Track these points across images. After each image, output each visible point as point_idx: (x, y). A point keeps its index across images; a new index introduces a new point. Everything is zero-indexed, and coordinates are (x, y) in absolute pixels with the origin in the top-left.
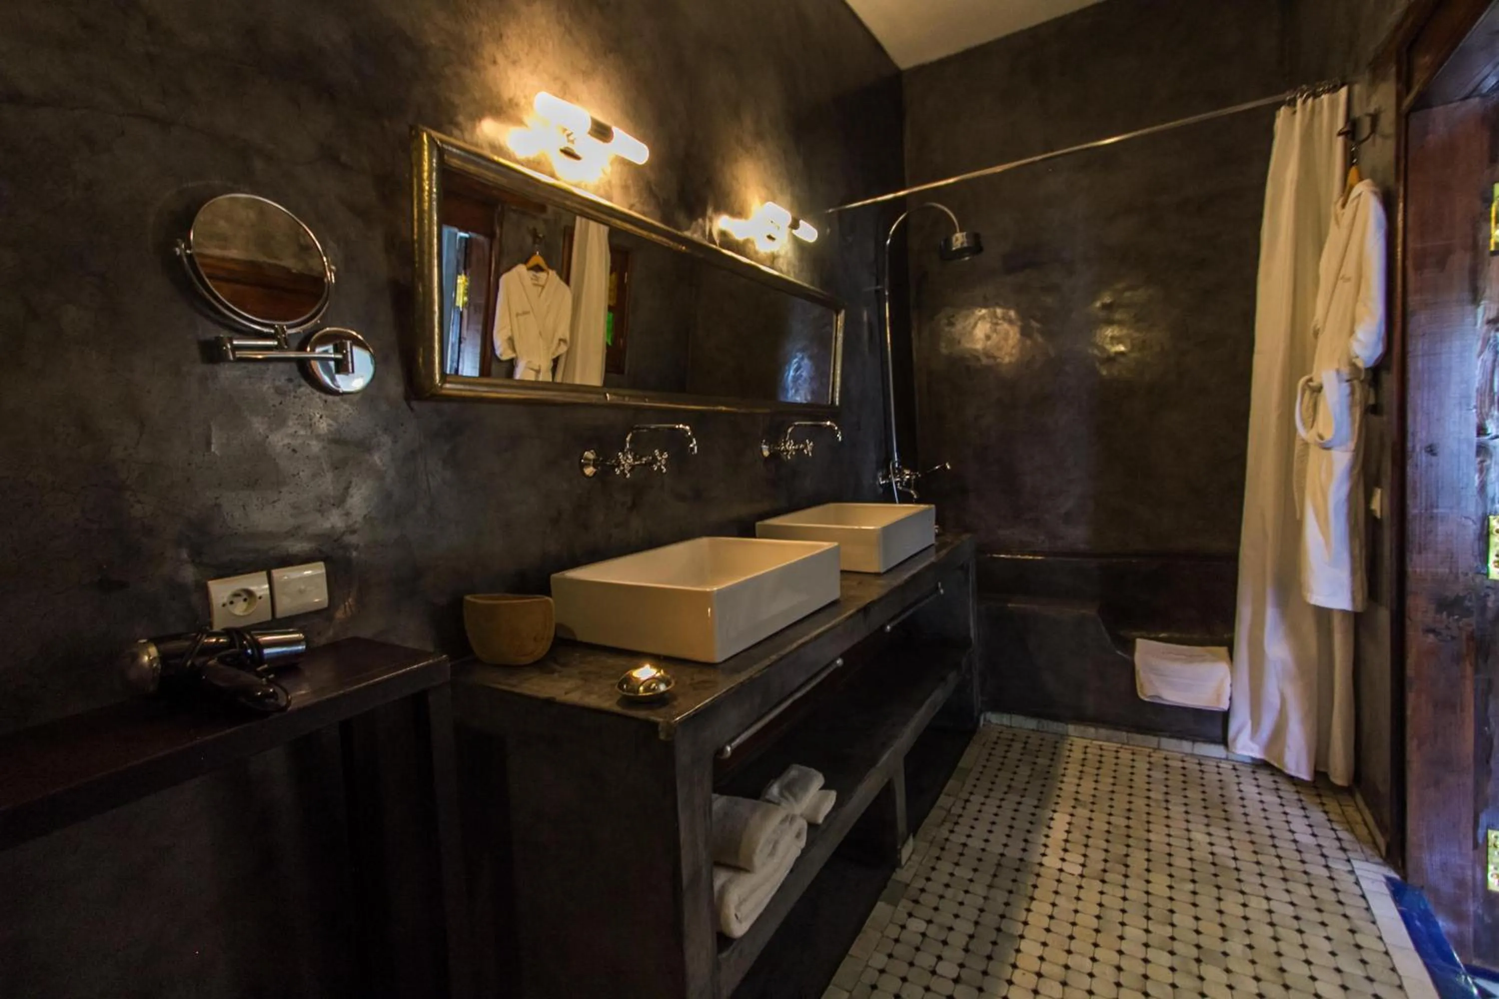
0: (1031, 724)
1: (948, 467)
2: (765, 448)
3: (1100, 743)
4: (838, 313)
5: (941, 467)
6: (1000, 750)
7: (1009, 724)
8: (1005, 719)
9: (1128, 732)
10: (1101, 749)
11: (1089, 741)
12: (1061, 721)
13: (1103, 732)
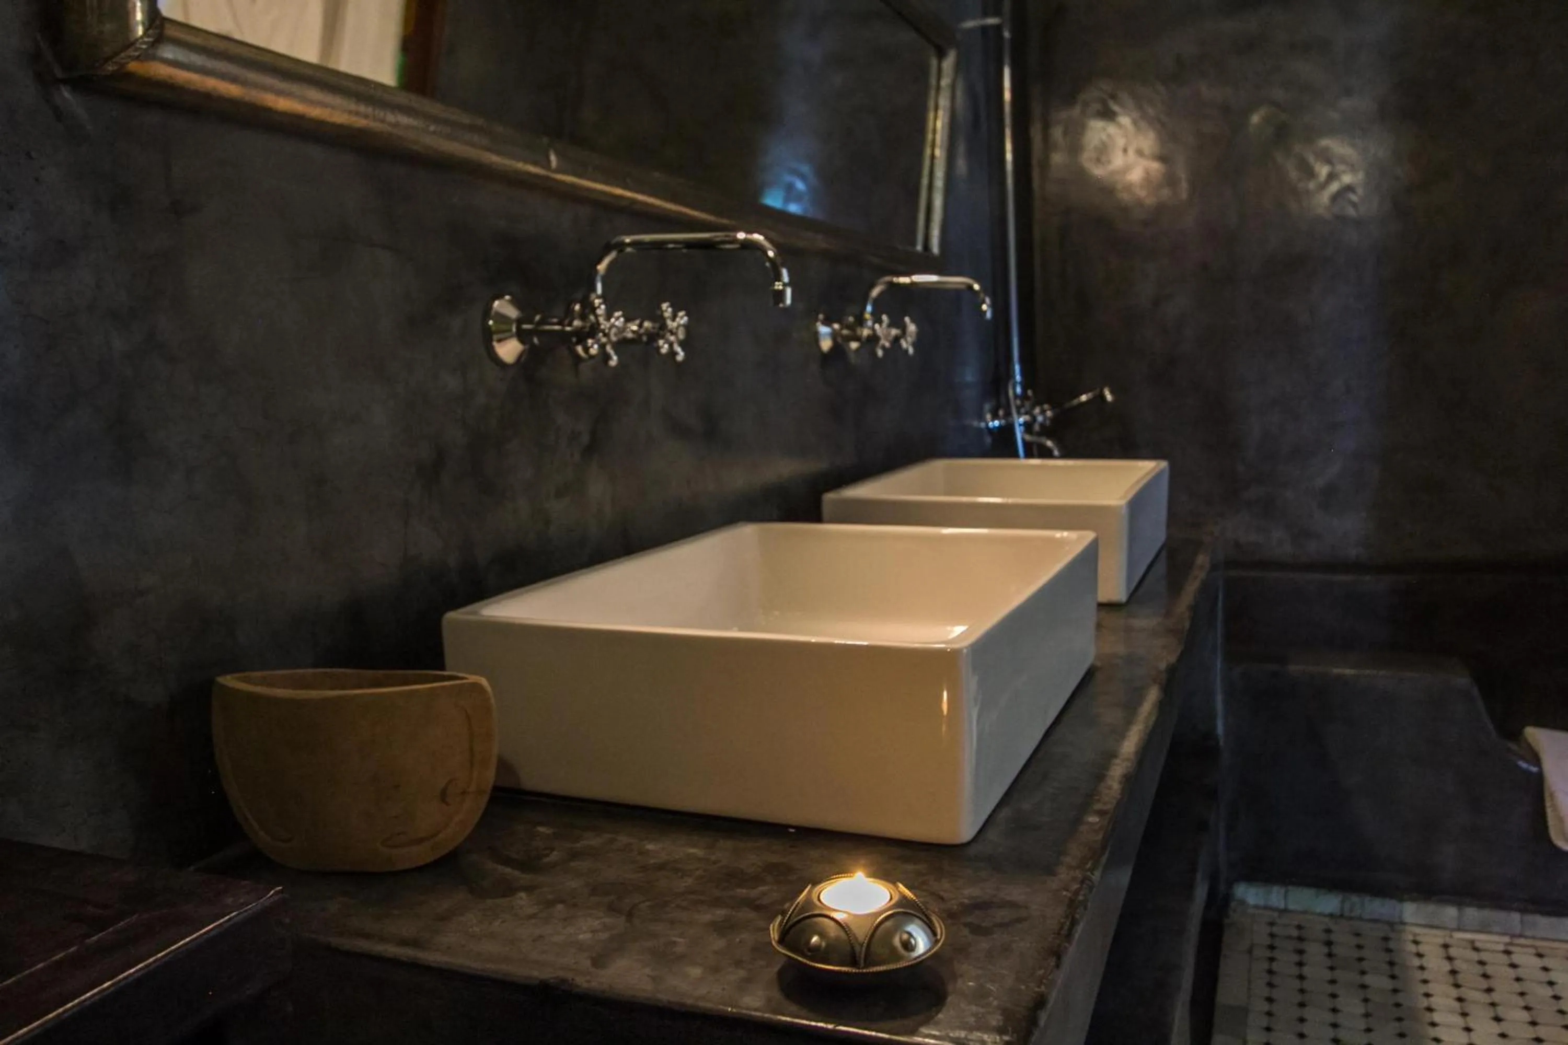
0: (1329, 903)
1: (1109, 397)
2: (826, 334)
3: (1468, 936)
4: (941, 54)
5: (1094, 398)
6: (1286, 961)
7: (1282, 906)
8: (1276, 896)
9: (1523, 911)
10: (1476, 949)
11: (1447, 932)
12: (1392, 897)
13: (1472, 914)
